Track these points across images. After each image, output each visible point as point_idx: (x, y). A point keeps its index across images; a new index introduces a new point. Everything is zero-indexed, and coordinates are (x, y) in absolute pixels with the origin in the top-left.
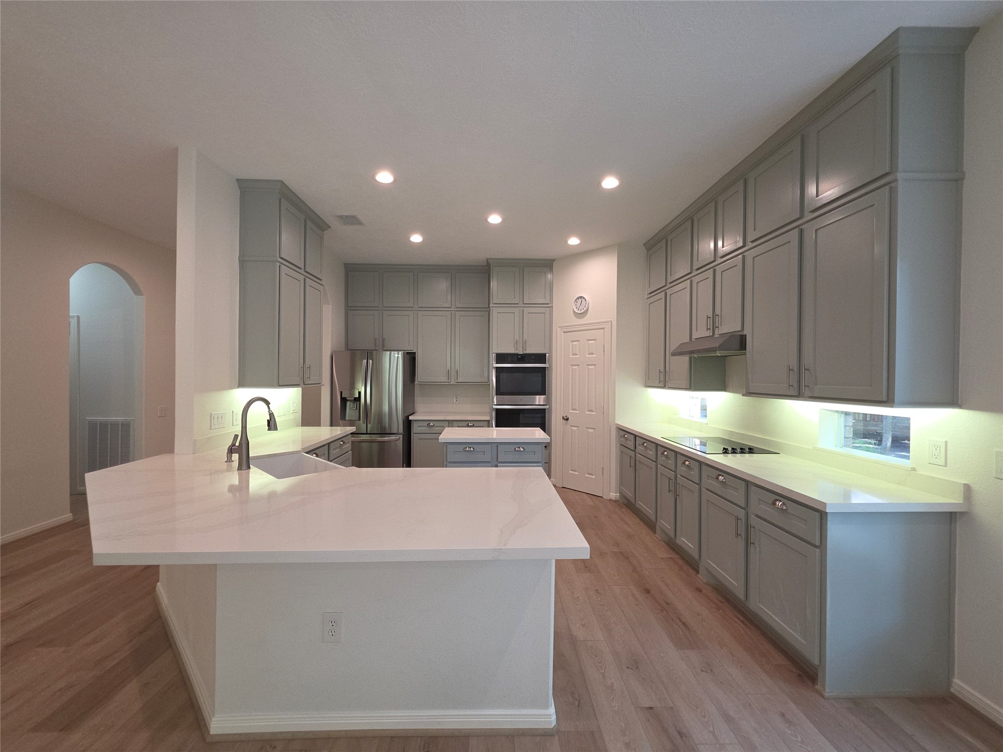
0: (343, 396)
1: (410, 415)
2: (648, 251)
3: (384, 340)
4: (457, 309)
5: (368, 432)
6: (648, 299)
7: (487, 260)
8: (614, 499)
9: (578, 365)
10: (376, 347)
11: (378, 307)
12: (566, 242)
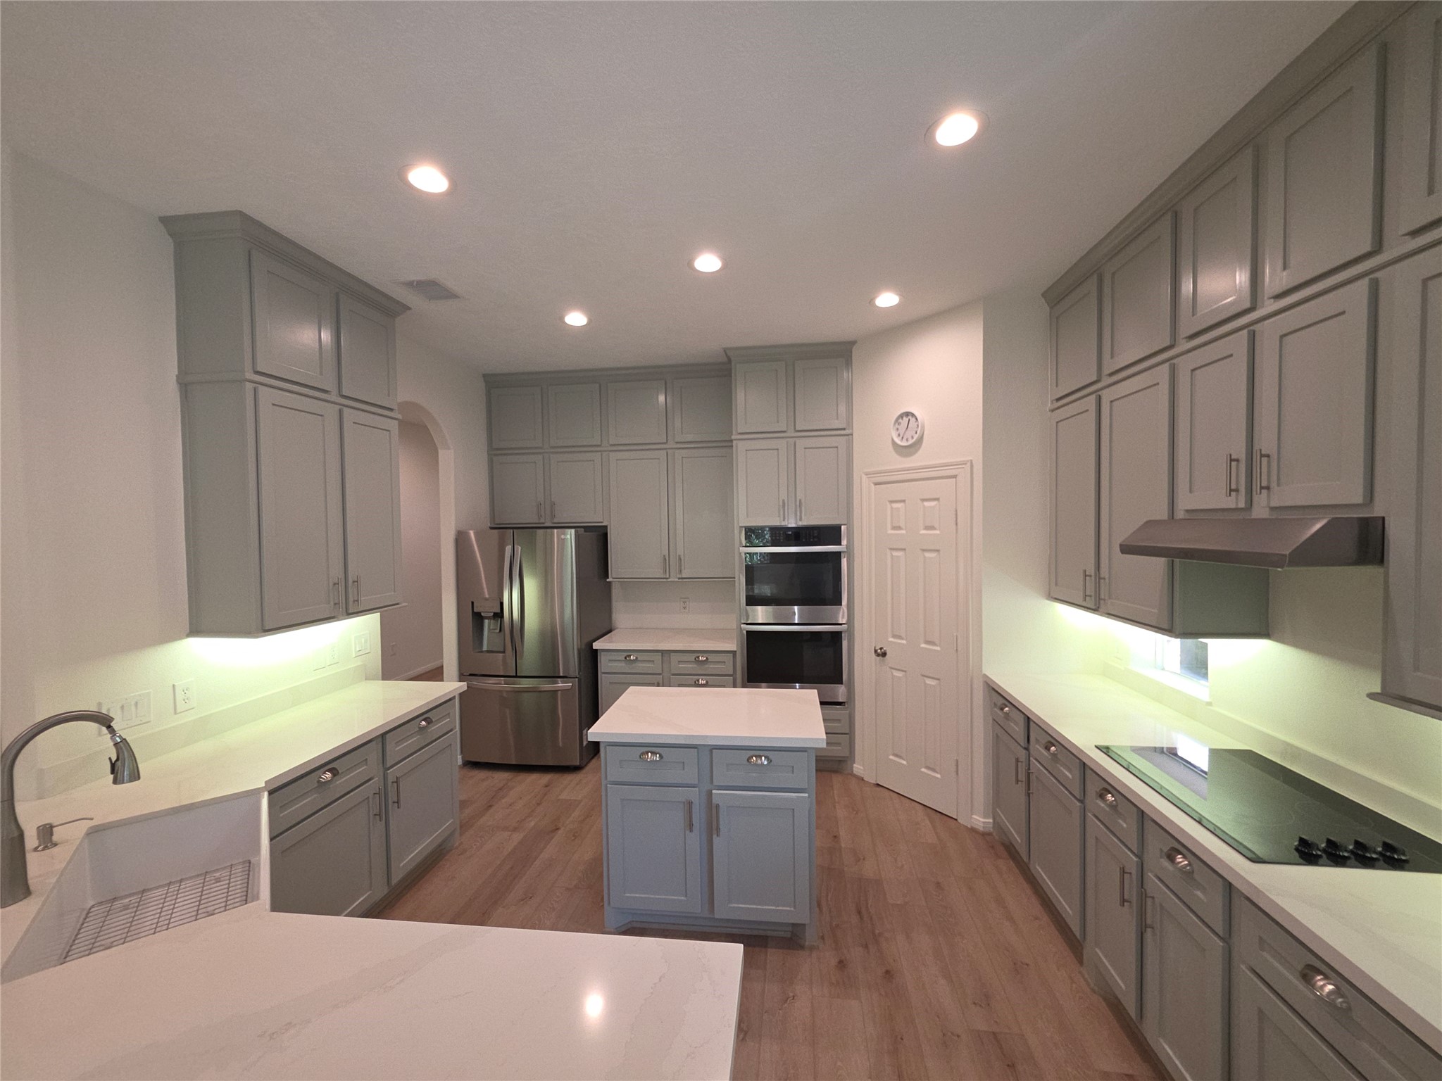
0: (475, 611)
1: (595, 641)
2: (1051, 308)
3: (553, 505)
4: (678, 446)
5: (518, 675)
6: (1052, 411)
7: (725, 350)
8: (981, 829)
9: (905, 549)
10: (539, 519)
11: (541, 448)
12: (872, 301)
